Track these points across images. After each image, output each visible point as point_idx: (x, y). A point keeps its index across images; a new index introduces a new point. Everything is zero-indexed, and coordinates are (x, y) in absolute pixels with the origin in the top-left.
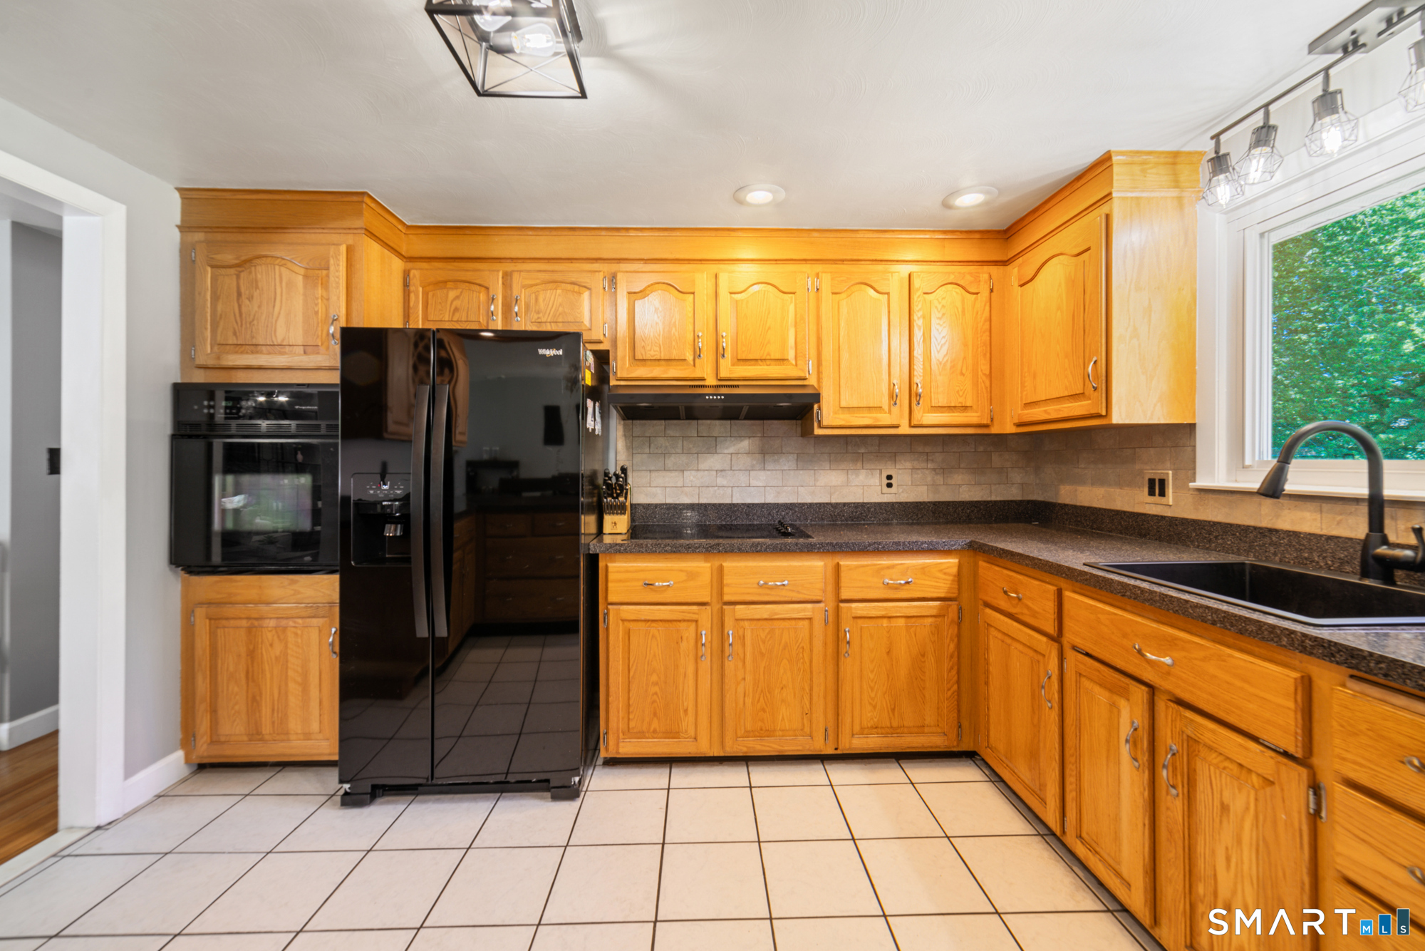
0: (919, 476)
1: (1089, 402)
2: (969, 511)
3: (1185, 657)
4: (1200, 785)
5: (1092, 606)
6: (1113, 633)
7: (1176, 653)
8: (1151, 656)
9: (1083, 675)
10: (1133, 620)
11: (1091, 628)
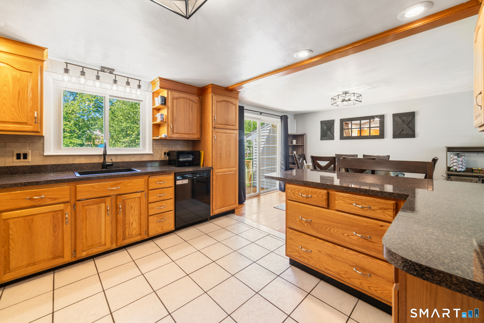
1: (32, 126)
3: (123, 185)
4: (126, 207)
5: (91, 185)
6: (100, 189)
7: (121, 185)
8: (114, 188)
9: (85, 206)
10: (107, 183)
11: (90, 191)
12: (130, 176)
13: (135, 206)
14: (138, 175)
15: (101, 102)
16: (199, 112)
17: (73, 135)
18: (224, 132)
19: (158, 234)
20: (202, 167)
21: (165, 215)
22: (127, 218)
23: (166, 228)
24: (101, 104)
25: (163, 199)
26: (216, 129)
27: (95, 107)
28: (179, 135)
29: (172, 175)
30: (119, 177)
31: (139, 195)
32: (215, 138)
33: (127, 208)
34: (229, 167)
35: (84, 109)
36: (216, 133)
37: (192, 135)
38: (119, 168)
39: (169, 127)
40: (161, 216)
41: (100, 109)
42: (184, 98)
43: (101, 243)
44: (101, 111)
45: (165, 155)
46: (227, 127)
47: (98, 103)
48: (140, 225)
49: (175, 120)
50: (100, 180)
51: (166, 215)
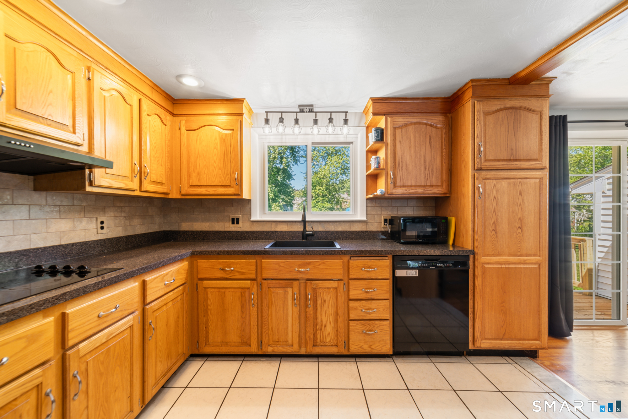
0: (118, 221)
1: (234, 189)
2: (141, 239)
3: (313, 266)
4: (318, 299)
5: (276, 262)
6: (286, 268)
7: (310, 266)
8: (303, 270)
9: (271, 287)
10: (294, 261)
11: (276, 269)
12: (323, 254)
13: (330, 301)
14: (333, 254)
15: (347, 163)
16: (445, 144)
17: (325, 199)
18: (505, 177)
19: (364, 353)
20: (451, 249)
21: (376, 324)
22: (318, 316)
23: (378, 347)
24: (347, 165)
25: (373, 297)
26: (485, 171)
27: (342, 169)
28: (406, 190)
29: (388, 259)
30: (308, 255)
31: (334, 284)
32: (481, 190)
33: (319, 301)
34: (519, 253)
35: (333, 172)
36: (484, 181)
37: (430, 189)
38: (322, 240)
39: (388, 177)
40: (368, 324)
41: (346, 171)
42: (415, 124)
43: (288, 342)
44: (347, 172)
45: (385, 223)
46: (513, 165)
47: (345, 164)
48: (337, 331)
49: (399, 164)
50: (286, 255)
51: (376, 326)
